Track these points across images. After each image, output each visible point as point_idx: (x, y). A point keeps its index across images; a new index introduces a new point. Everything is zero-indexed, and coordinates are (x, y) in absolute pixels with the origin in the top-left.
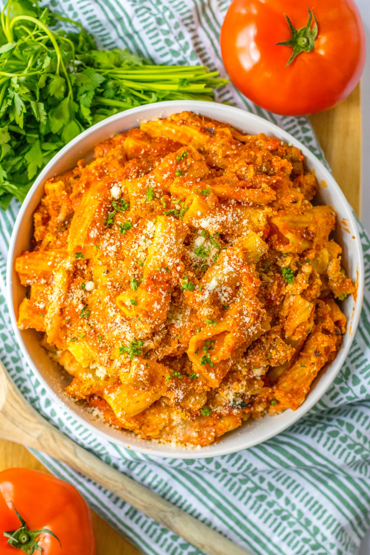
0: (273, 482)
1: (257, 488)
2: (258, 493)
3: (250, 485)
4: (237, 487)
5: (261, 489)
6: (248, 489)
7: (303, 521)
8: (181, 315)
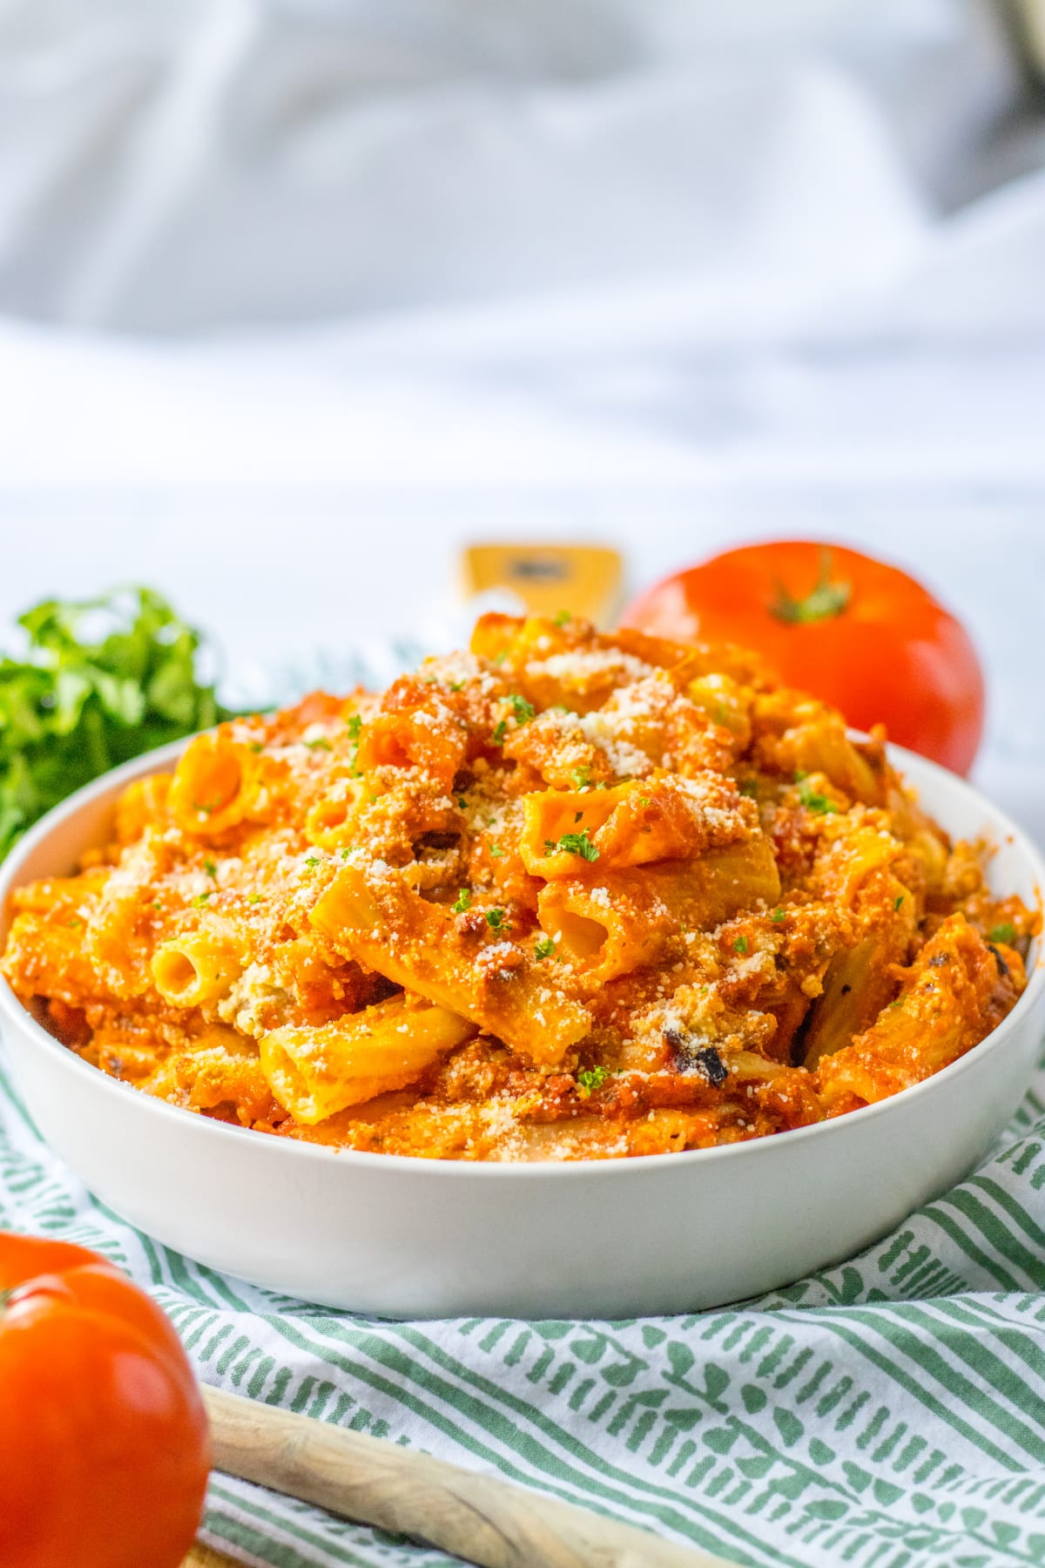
0: (864, 1462)
1: (807, 1478)
2: (813, 1493)
3: (779, 1471)
4: (734, 1483)
5: (822, 1482)
6: (774, 1487)
7: (986, 1530)
8: (502, 810)
